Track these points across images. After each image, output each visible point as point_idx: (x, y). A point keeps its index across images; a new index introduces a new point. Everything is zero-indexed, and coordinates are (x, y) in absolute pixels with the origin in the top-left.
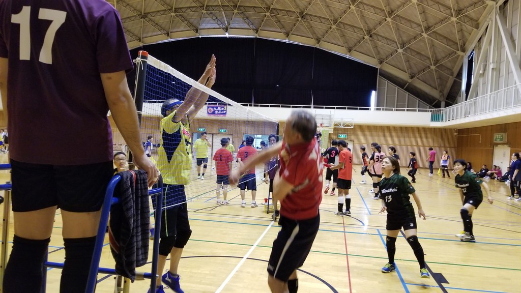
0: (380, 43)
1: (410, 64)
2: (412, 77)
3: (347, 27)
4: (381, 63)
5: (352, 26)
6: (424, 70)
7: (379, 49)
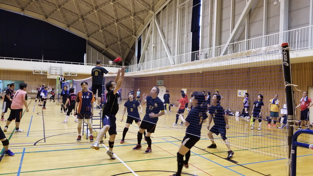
0: (88, 25)
1: (105, 39)
2: (107, 47)
3: (67, 11)
4: (88, 36)
5: (71, 11)
6: (113, 44)
7: (88, 28)
